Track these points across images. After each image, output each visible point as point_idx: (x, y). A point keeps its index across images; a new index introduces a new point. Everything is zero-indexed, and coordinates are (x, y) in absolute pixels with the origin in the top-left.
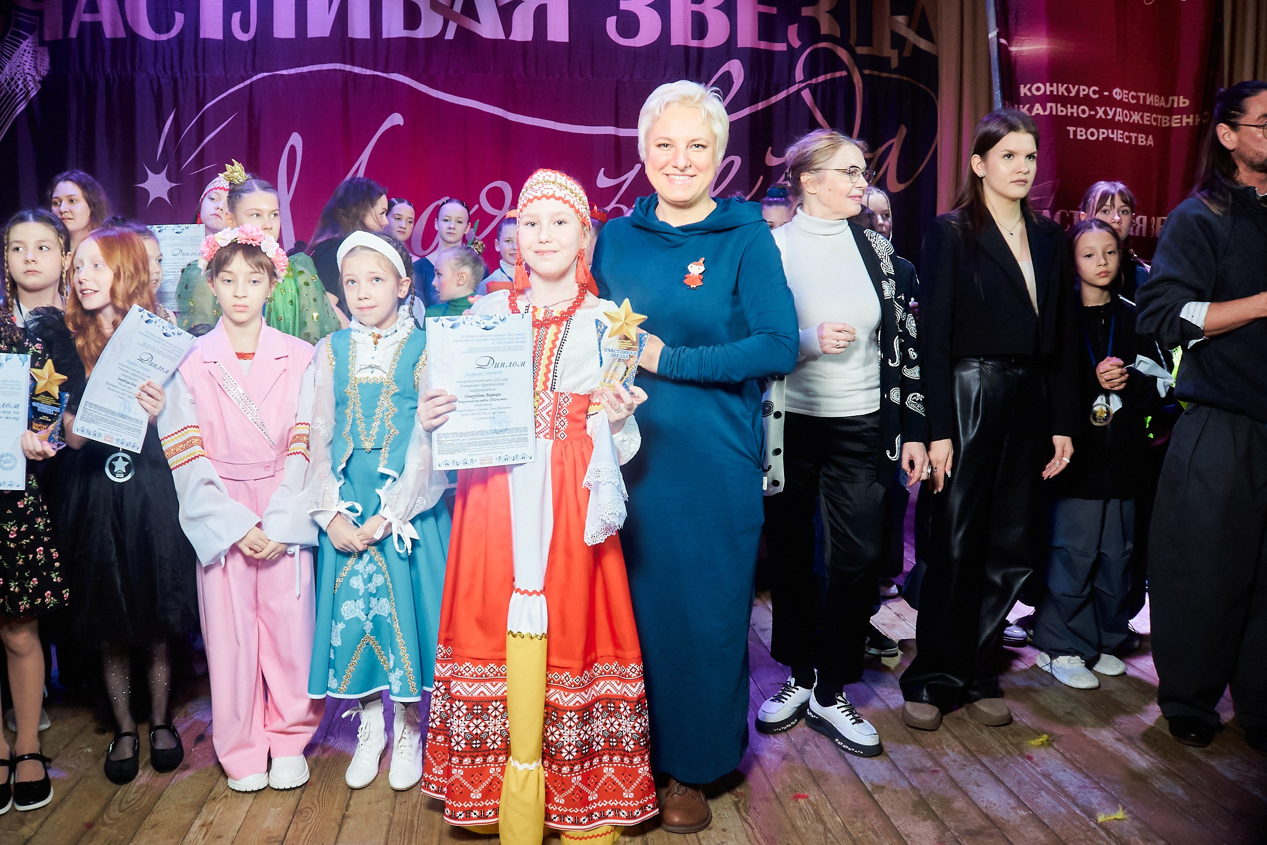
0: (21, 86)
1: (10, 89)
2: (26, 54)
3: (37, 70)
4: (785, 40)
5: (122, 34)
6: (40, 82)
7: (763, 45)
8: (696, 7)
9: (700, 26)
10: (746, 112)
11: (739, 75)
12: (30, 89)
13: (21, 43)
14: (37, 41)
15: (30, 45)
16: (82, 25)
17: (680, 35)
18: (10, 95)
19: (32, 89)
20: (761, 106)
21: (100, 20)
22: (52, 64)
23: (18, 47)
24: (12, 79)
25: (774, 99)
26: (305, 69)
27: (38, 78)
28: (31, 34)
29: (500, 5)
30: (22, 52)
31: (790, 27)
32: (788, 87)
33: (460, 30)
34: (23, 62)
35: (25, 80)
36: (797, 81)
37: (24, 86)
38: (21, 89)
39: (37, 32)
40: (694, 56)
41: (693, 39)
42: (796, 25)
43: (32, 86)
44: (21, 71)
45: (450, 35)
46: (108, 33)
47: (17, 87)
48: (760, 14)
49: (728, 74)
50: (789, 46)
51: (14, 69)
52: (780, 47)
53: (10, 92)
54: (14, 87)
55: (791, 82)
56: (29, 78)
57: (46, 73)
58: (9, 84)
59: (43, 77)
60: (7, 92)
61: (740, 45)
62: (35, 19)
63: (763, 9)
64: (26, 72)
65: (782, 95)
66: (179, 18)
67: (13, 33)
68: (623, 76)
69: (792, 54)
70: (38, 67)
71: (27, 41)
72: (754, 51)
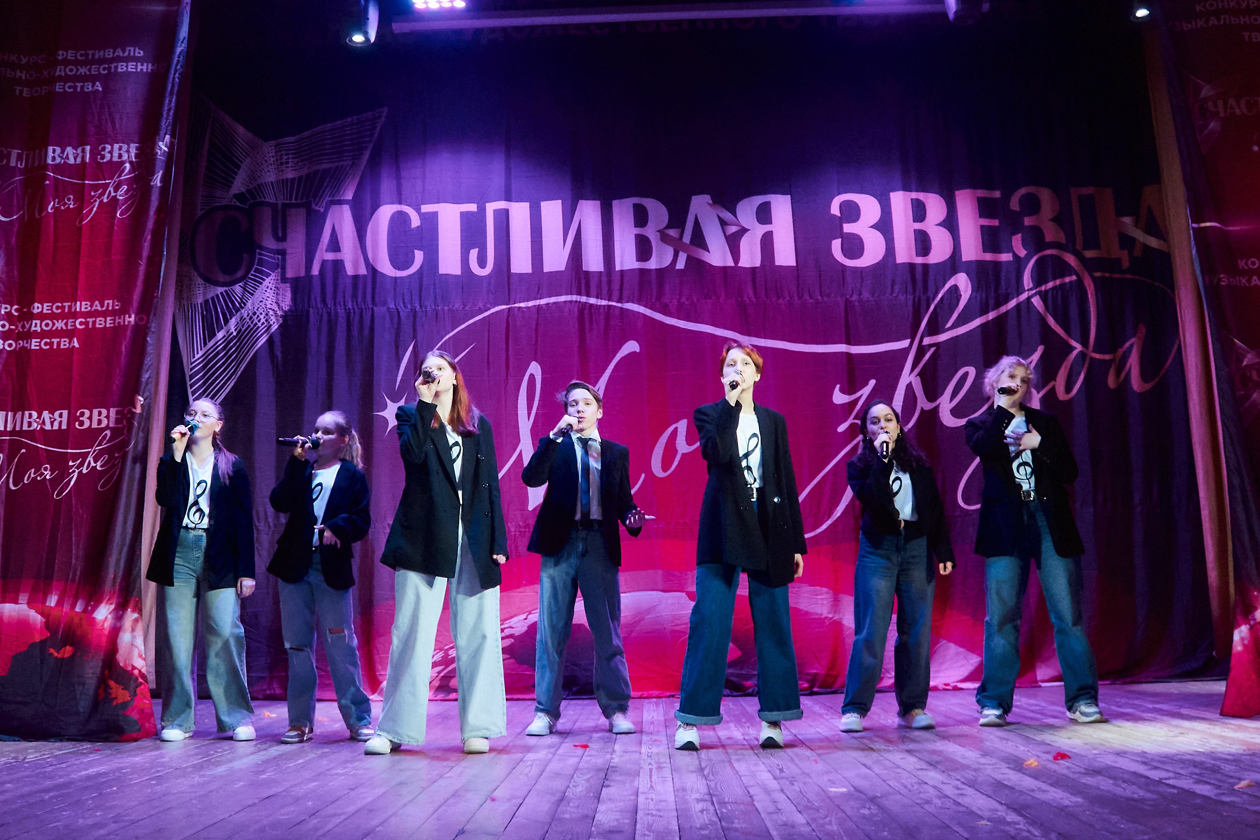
0: (263, 320)
1: (252, 323)
2: (269, 290)
3: (279, 305)
4: (1010, 249)
5: (363, 271)
6: (282, 316)
7: (988, 257)
8: (918, 226)
9: (923, 243)
10: (977, 322)
11: (967, 287)
12: (271, 323)
13: (264, 280)
14: (279, 278)
15: (272, 282)
16: (324, 263)
17: (905, 253)
18: (252, 329)
19: (274, 323)
20: (991, 315)
21: (342, 258)
22: (294, 299)
23: (261, 283)
24: (255, 314)
25: (1003, 309)
26: (543, 302)
27: (280, 313)
28: (273, 272)
29: (727, 234)
30: (265, 289)
31: (1014, 238)
32: (1018, 296)
33: (689, 259)
34: (265, 298)
35: (267, 314)
36: (1026, 288)
37: (266, 320)
38: (263, 323)
39: (279, 270)
40: (919, 271)
41: (917, 255)
42: (1019, 236)
43: (274, 320)
44: (264, 306)
45: (680, 265)
46: (350, 271)
47: (259, 321)
48: (982, 227)
49: (955, 288)
50: (1015, 256)
51: (256, 304)
52: (1006, 257)
53: (252, 326)
54: (256, 321)
55: (1020, 290)
56: (271, 313)
57: (287, 308)
58: (251, 318)
59: (285, 312)
60: (249, 326)
61: (964, 259)
62: (278, 258)
63: (985, 222)
64: (268, 306)
65: (1012, 304)
66: (419, 256)
67: (257, 271)
68: (851, 296)
69: (1019, 264)
70: (280, 302)
71: (270, 278)
72: (980, 264)
